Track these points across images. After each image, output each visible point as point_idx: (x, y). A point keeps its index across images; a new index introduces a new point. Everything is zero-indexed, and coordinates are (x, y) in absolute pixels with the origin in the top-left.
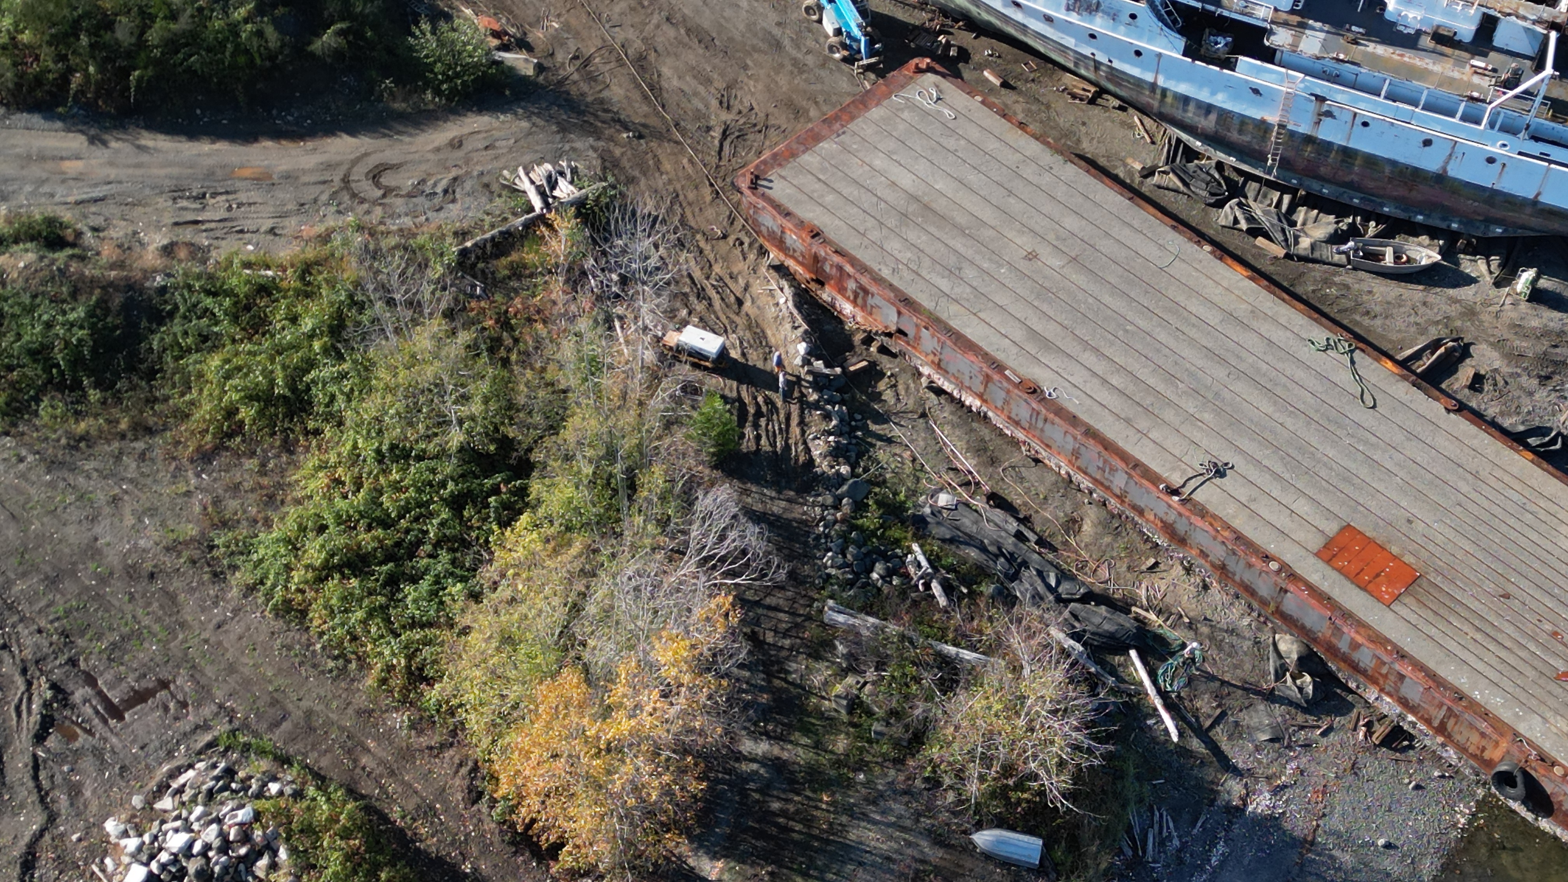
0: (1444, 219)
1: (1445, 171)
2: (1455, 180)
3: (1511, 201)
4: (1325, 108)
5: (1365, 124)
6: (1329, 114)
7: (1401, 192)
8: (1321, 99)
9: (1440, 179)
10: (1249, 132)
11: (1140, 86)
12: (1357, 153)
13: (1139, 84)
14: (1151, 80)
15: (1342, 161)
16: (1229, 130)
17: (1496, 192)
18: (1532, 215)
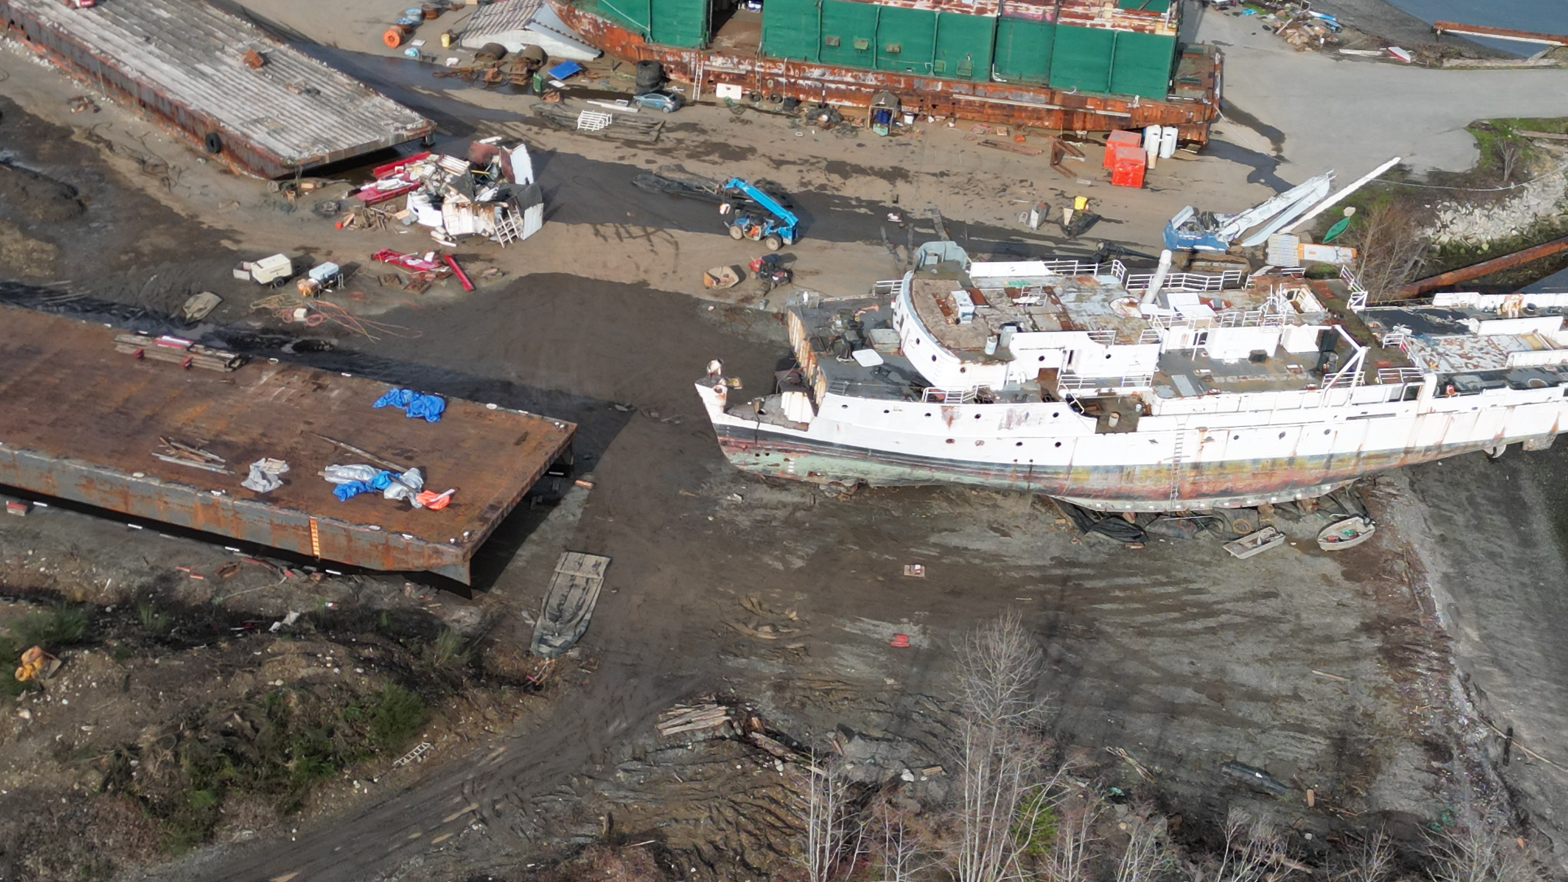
0: (1290, 494)
1: (1295, 453)
2: (1302, 457)
3: (1342, 459)
4: (1207, 435)
5: (1236, 438)
6: (1209, 439)
7: (1263, 481)
8: (1203, 430)
9: (1291, 461)
10: (1148, 477)
11: (1056, 473)
12: (1231, 463)
13: (1056, 471)
14: (1067, 464)
15: (1220, 474)
16: (1132, 482)
17: (1331, 456)
18: (1356, 465)
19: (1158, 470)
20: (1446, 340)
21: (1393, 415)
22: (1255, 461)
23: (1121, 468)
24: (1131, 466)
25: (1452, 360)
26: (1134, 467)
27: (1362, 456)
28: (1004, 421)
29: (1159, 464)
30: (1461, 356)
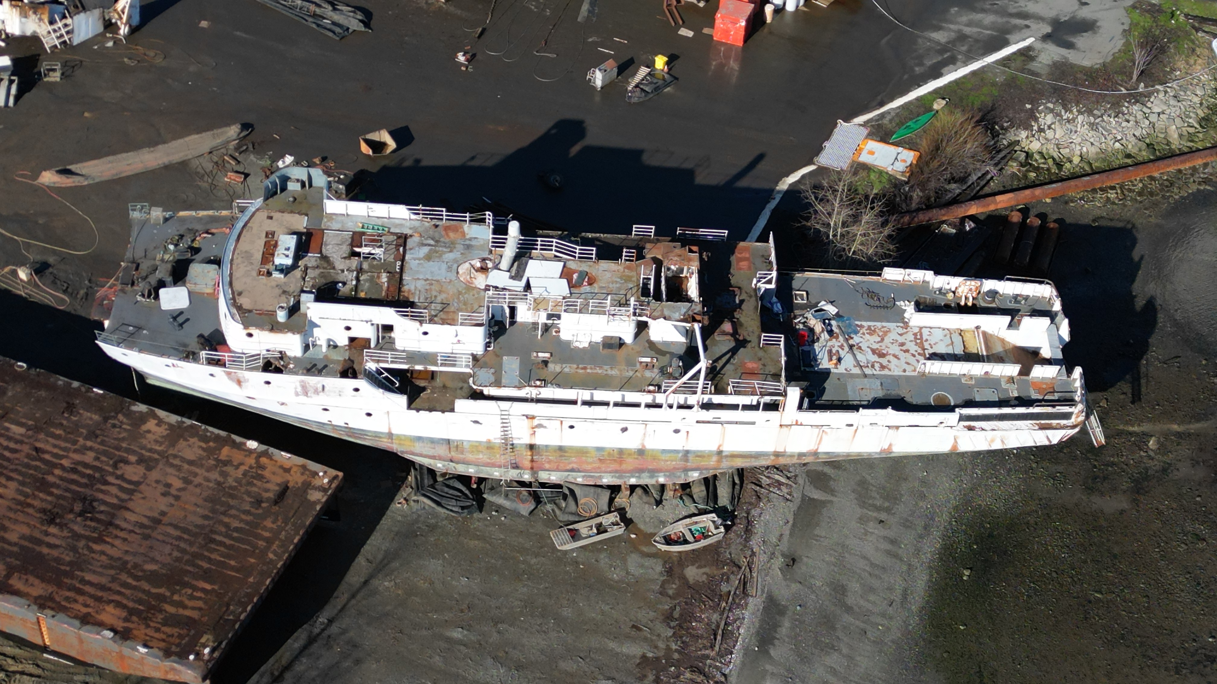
0: (652, 477)
1: (643, 446)
2: (653, 450)
3: (700, 455)
4: (536, 422)
5: (572, 427)
6: (540, 426)
7: (613, 466)
8: (531, 417)
9: (641, 452)
10: (479, 452)
11: (376, 437)
12: (571, 448)
13: (377, 435)
14: (386, 431)
15: (561, 456)
16: (462, 453)
17: (687, 452)
18: (719, 461)
19: (489, 446)
20: (869, 328)
21: (753, 423)
22: (599, 449)
23: (448, 441)
24: (457, 441)
25: (860, 357)
26: (462, 442)
27: (724, 454)
28: (299, 389)
29: (489, 442)
30: (874, 351)
